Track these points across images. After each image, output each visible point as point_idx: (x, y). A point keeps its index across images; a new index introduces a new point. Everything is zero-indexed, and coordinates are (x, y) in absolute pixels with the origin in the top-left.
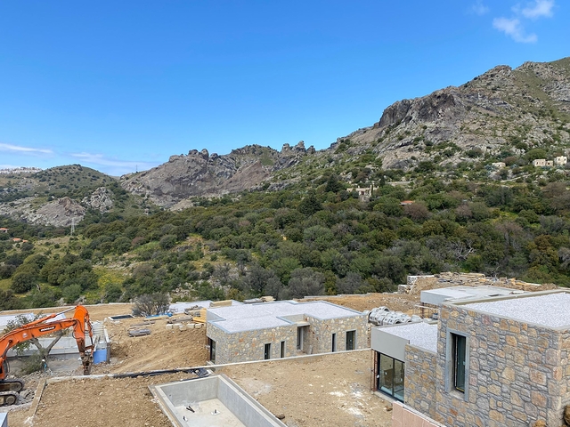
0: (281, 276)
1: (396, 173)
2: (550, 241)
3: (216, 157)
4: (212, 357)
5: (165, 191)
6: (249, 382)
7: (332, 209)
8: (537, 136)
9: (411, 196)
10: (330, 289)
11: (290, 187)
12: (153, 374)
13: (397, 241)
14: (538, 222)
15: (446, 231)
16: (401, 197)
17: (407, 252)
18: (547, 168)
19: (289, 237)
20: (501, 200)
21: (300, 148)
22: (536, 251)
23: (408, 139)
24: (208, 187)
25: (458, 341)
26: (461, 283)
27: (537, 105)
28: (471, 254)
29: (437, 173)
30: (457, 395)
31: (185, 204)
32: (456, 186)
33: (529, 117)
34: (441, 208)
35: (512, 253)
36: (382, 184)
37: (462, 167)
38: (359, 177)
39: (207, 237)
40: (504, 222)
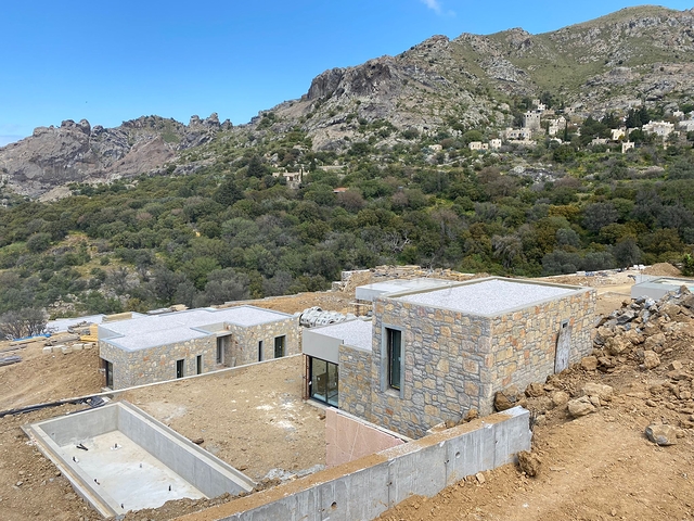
0: (195, 279)
1: (328, 156)
2: (484, 229)
3: (101, 130)
4: (109, 382)
5: (30, 175)
6: (158, 407)
7: (256, 197)
8: (473, 116)
9: (345, 183)
10: (255, 292)
11: (203, 170)
12: (27, 411)
13: (331, 233)
14: (474, 210)
15: (382, 221)
16: (334, 183)
17: (341, 246)
18: (482, 152)
19: (204, 232)
20: (438, 187)
21: (213, 122)
22: (471, 240)
23: (340, 115)
24: (91, 169)
25: (393, 336)
26: (396, 276)
27: (474, 82)
28: (407, 245)
29: (372, 157)
30: (392, 393)
31: (60, 192)
32: (391, 171)
33: (465, 94)
34: (376, 196)
35: (447, 243)
36: (313, 169)
37: (398, 149)
38: (288, 160)
39: (93, 236)
40: (440, 210)
